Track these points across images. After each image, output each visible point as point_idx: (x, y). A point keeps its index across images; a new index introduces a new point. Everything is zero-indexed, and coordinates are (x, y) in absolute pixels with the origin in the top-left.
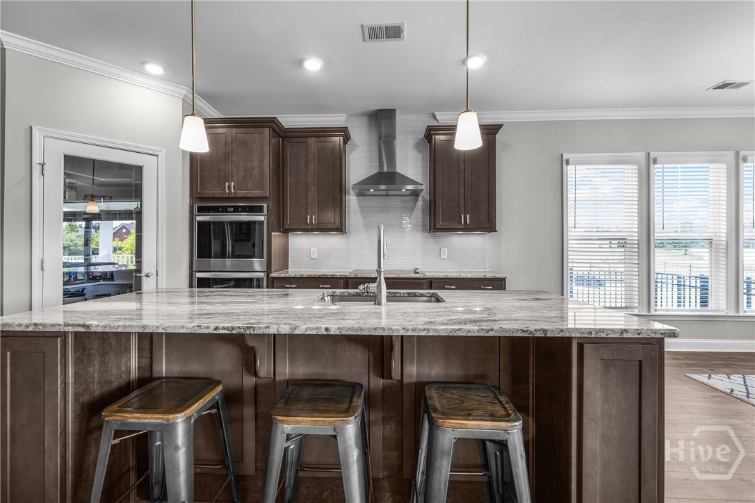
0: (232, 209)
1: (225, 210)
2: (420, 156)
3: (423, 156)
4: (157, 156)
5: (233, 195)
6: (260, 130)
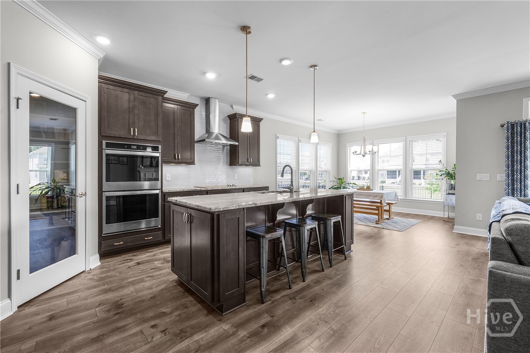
0: (135, 147)
1: (129, 147)
2: (225, 125)
3: (227, 126)
4: (85, 101)
5: (135, 137)
6: (155, 97)
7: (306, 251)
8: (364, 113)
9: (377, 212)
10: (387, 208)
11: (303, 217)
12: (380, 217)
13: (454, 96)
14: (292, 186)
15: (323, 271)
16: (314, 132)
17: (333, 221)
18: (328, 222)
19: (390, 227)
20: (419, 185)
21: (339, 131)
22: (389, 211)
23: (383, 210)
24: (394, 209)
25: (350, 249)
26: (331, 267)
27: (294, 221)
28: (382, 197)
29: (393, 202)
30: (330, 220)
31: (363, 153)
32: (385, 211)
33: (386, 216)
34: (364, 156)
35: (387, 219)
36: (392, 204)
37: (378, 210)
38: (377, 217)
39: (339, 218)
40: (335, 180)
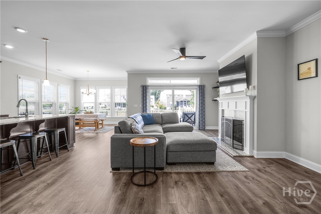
7: (36, 151)
8: (88, 71)
9: (95, 125)
10: (101, 122)
11: (37, 132)
12: (96, 127)
13: (127, 71)
14: (27, 113)
15: (51, 160)
16: (46, 79)
17: (58, 132)
18: (56, 132)
19: (101, 132)
20: (124, 110)
21: (75, 78)
22: (102, 124)
23: (98, 124)
24: (104, 123)
25: (73, 146)
26: (57, 157)
27: (29, 135)
28: (97, 117)
29: (104, 119)
30: (57, 131)
31: (87, 93)
32: (100, 124)
33: (100, 126)
34: (88, 95)
35: (101, 128)
36: (103, 120)
37: (95, 124)
38: (95, 127)
39: (64, 129)
40: (72, 109)
